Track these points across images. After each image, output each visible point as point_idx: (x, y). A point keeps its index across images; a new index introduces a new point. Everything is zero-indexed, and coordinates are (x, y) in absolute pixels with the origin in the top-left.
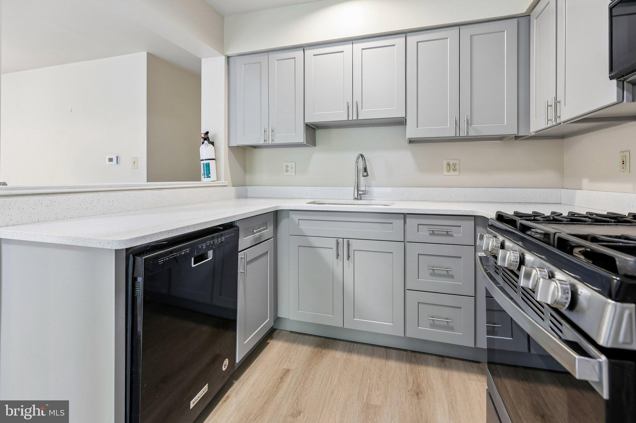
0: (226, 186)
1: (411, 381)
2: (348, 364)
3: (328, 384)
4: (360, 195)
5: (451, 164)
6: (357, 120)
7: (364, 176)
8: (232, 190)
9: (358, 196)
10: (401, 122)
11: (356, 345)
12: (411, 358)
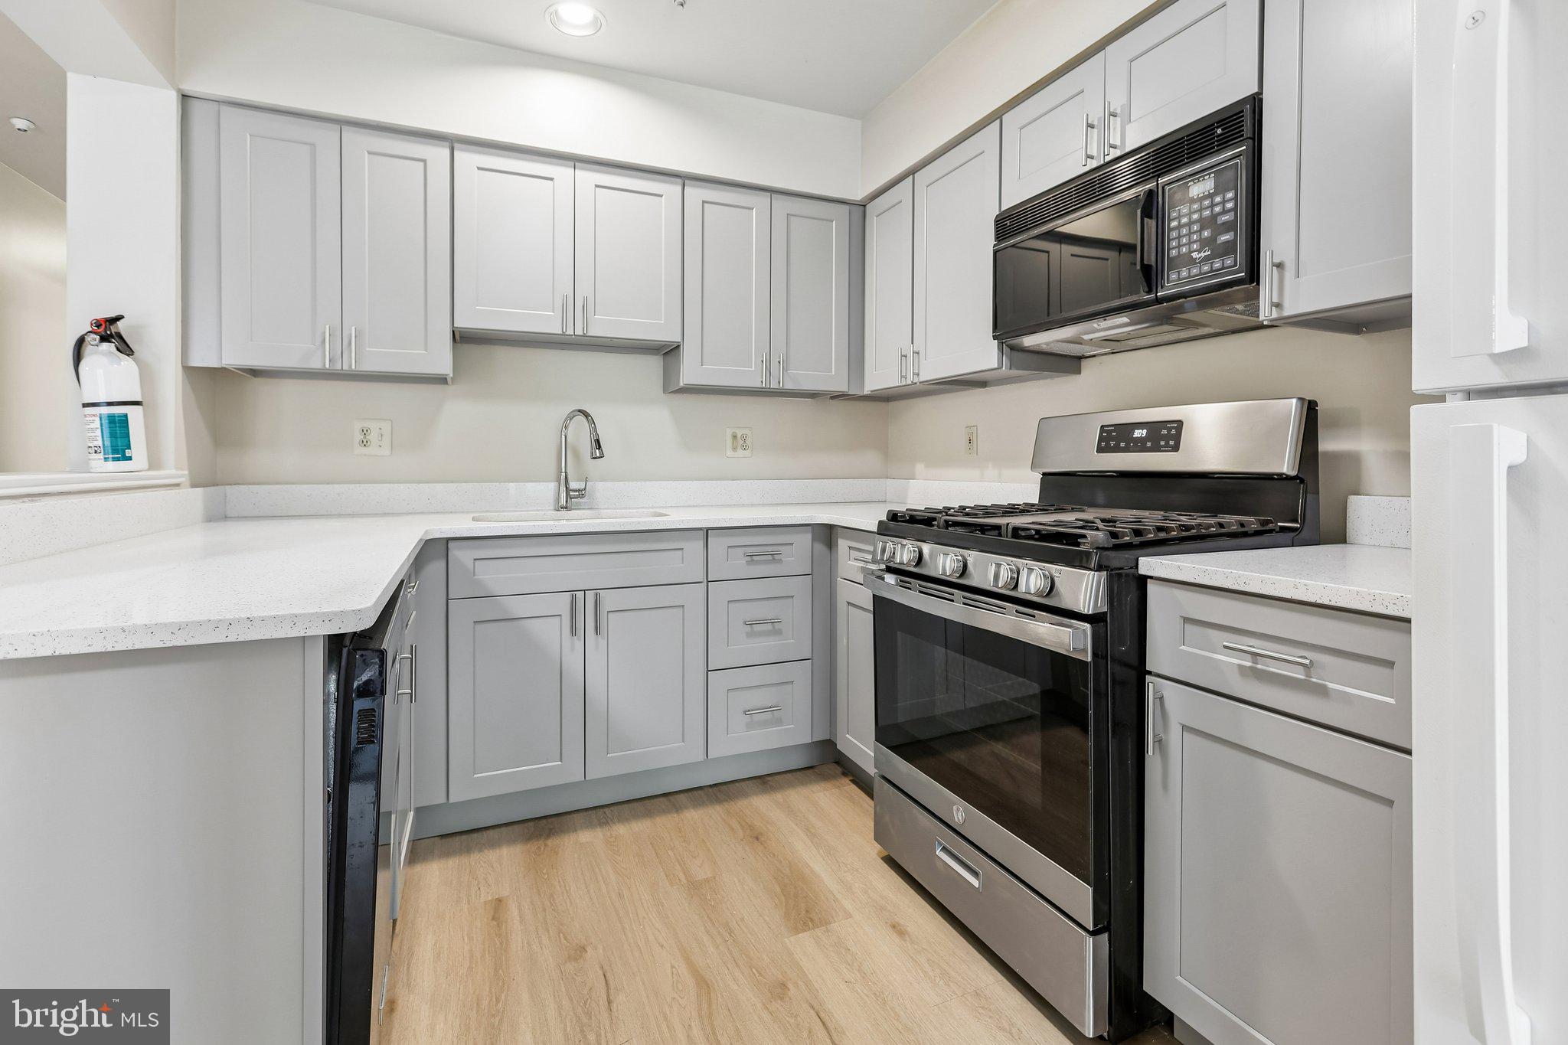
0: (177, 485)
1: (736, 826)
2: (616, 843)
3: (604, 887)
4: (571, 497)
5: (739, 436)
6: (584, 336)
7: (594, 458)
8: (197, 497)
9: (567, 502)
10: (670, 352)
11: (607, 810)
12: (717, 797)
